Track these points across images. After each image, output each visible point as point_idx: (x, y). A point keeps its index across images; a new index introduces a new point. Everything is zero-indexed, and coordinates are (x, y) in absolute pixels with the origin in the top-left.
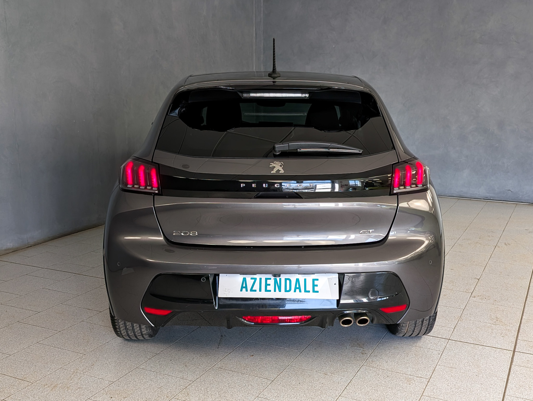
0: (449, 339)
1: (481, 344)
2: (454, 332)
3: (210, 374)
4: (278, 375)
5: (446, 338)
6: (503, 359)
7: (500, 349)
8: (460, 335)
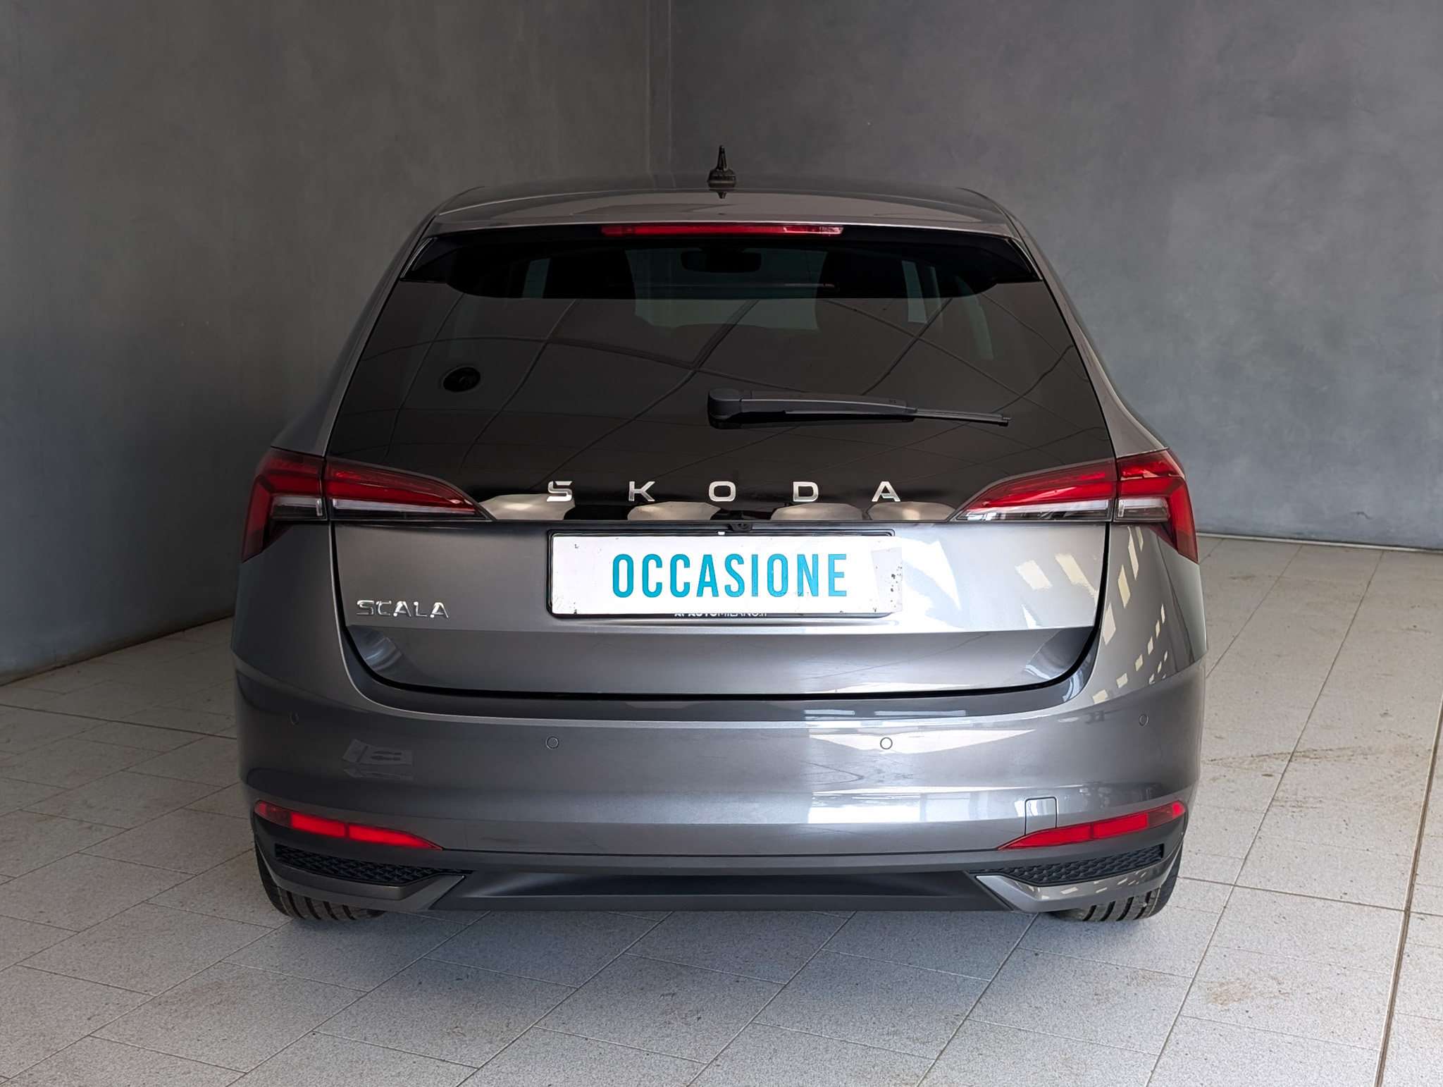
0: (1233, 884)
1: (1319, 896)
2: (1244, 867)
3: (619, 972)
4: (797, 974)
5: (1227, 882)
6: (1381, 931)
7: (1370, 906)
8: (1263, 876)
